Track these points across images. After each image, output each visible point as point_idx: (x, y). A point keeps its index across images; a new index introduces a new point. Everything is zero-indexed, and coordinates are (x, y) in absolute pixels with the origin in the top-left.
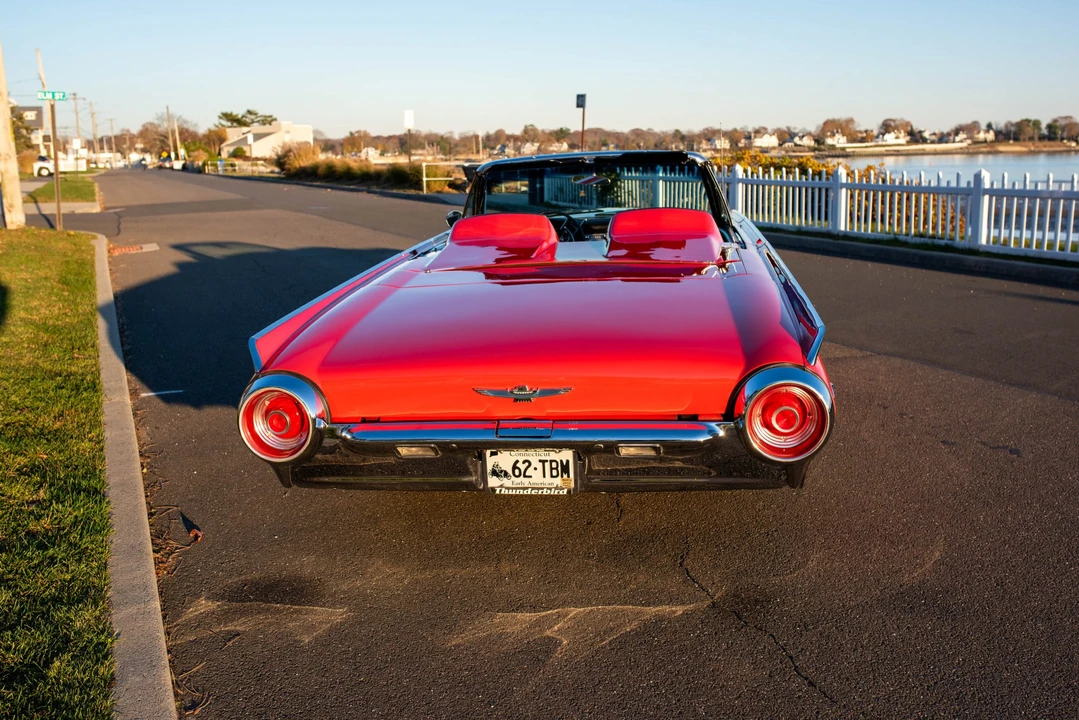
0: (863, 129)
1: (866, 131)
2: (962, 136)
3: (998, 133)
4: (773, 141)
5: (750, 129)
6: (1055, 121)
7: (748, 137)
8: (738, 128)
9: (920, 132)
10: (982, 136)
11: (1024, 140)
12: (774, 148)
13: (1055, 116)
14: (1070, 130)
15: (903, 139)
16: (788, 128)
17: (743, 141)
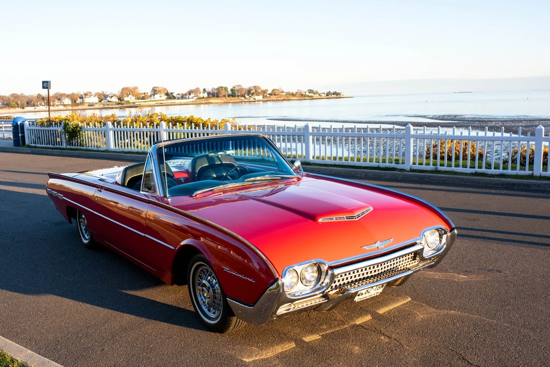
0: (143, 92)
1: (144, 93)
2: (192, 95)
3: (209, 94)
4: (96, 100)
5: (82, 93)
6: (234, 87)
7: (81, 98)
8: (75, 93)
9: (172, 93)
10: (201, 95)
11: (221, 97)
12: (96, 103)
13: (234, 85)
14: (241, 92)
15: (164, 97)
16: (103, 92)
17: (79, 100)
